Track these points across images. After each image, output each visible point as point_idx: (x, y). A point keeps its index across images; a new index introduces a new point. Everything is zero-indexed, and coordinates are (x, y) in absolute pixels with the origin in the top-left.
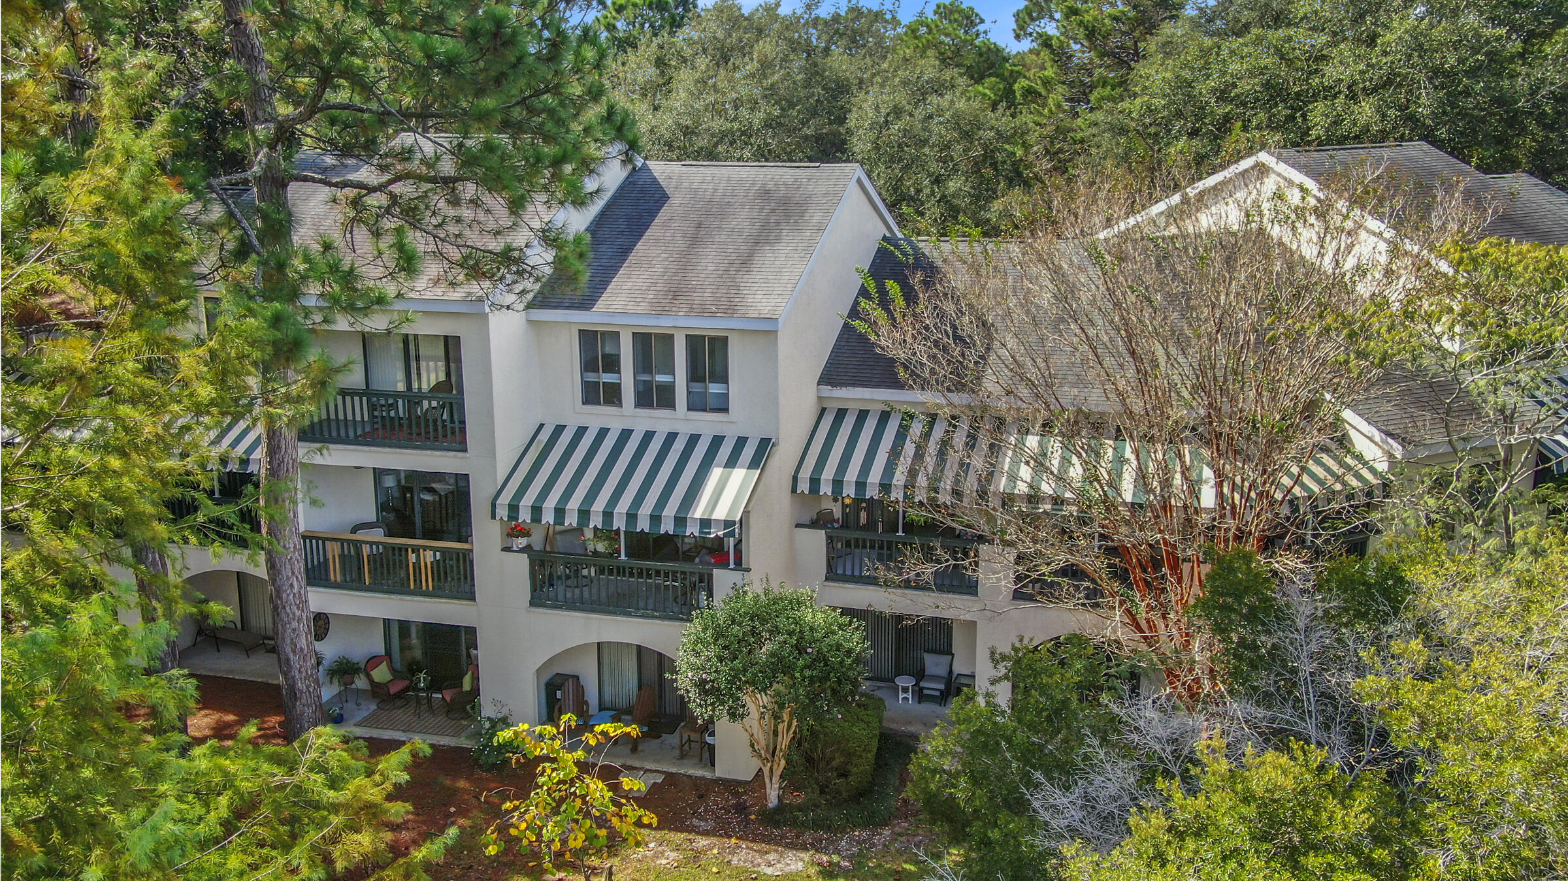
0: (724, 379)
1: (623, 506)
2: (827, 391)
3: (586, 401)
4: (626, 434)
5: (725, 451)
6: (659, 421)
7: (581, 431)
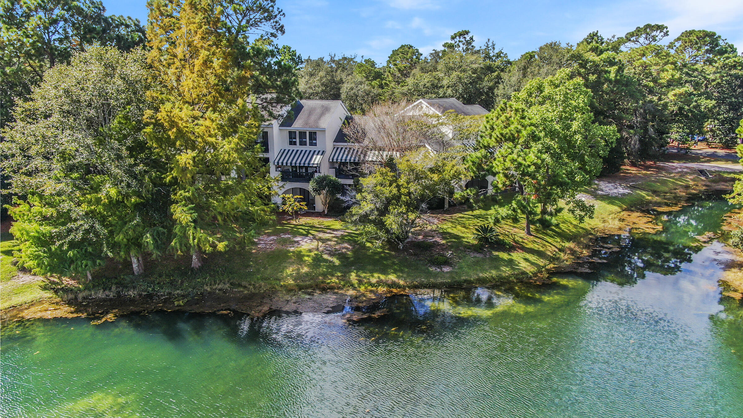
0: (316, 140)
1: (298, 162)
2: (335, 143)
3: (290, 144)
4: (297, 151)
5: (316, 153)
6: (304, 148)
7: (289, 150)
